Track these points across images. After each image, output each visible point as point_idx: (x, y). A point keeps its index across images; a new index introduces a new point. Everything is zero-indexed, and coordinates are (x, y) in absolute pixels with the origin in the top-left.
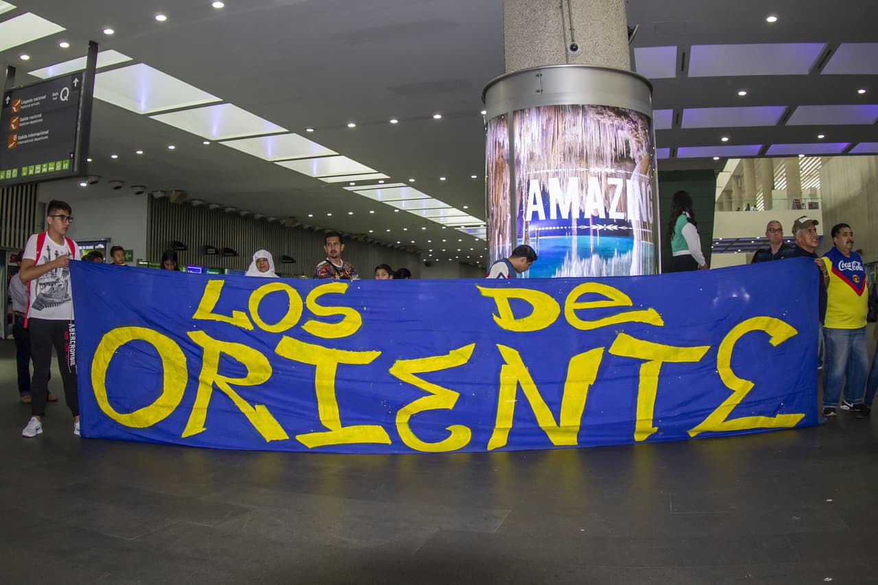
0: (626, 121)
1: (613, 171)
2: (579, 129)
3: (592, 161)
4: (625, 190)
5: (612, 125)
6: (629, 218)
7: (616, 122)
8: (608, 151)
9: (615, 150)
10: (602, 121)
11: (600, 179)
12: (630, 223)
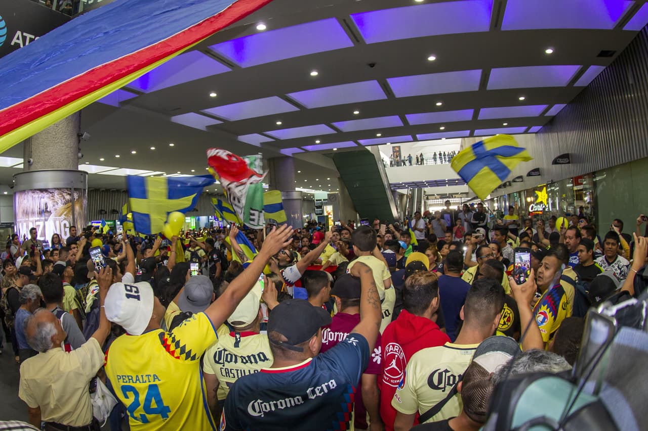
0: (46, 193)
1: (38, 218)
2: (26, 201)
3: (30, 215)
4: (44, 227)
5: (38, 197)
6: (46, 239)
7: (40, 195)
8: (36, 210)
9: (40, 209)
10: (34, 196)
11: (33, 223)
12: (48, 241)
